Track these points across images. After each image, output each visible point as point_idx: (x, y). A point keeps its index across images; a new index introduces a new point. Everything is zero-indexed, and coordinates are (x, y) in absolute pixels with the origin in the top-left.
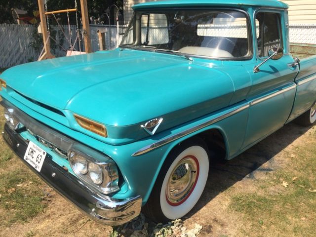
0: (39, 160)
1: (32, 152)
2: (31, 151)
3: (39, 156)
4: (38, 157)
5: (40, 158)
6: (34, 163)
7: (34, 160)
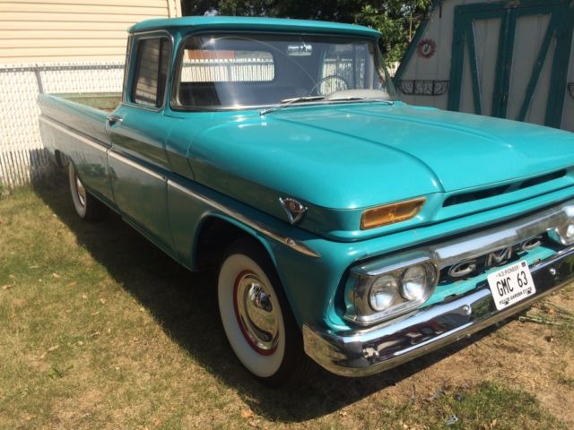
0: (524, 281)
1: (504, 285)
2: (501, 286)
3: (520, 277)
4: (519, 280)
5: (522, 277)
6: (520, 294)
7: (517, 289)
